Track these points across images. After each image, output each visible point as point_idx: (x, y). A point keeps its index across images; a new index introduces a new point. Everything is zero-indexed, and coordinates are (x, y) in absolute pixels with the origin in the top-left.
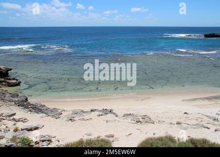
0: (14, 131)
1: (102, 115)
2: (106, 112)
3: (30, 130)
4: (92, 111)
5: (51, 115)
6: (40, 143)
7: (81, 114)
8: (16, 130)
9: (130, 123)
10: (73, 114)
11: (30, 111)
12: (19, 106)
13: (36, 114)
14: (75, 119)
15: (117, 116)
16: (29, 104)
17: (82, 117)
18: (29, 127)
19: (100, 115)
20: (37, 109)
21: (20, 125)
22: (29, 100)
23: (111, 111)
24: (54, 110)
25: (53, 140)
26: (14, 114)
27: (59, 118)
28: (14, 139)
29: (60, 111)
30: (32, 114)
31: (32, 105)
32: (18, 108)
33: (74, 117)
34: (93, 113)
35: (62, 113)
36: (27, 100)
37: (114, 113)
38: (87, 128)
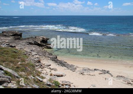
0: (50, 75)
1: (102, 74)
2: (105, 72)
3: (58, 76)
4: (95, 70)
5: (70, 69)
6: (65, 86)
7: (88, 71)
8: (51, 75)
9: (122, 83)
10: (83, 70)
11: (58, 64)
12: (52, 60)
13: (61, 67)
14: (84, 73)
15: (112, 76)
16: (58, 60)
17: (89, 73)
18: (58, 75)
19: (100, 74)
20: (62, 64)
21: (53, 72)
22: (58, 58)
23: (108, 72)
24: (72, 66)
25: (72, 85)
26: (50, 65)
27: (75, 71)
28: (50, 80)
29: (75, 67)
30: (59, 67)
31: (60, 61)
32: (52, 61)
33: (84, 72)
34: (96, 71)
35: (77, 68)
36: (57, 57)
37: (110, 74)
38: (92, 81)
